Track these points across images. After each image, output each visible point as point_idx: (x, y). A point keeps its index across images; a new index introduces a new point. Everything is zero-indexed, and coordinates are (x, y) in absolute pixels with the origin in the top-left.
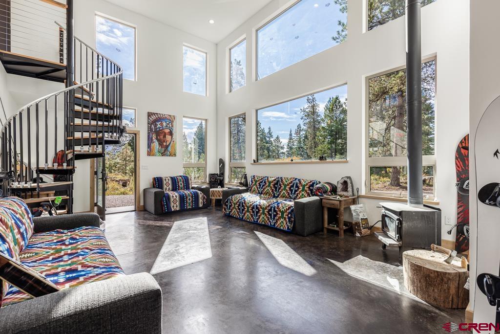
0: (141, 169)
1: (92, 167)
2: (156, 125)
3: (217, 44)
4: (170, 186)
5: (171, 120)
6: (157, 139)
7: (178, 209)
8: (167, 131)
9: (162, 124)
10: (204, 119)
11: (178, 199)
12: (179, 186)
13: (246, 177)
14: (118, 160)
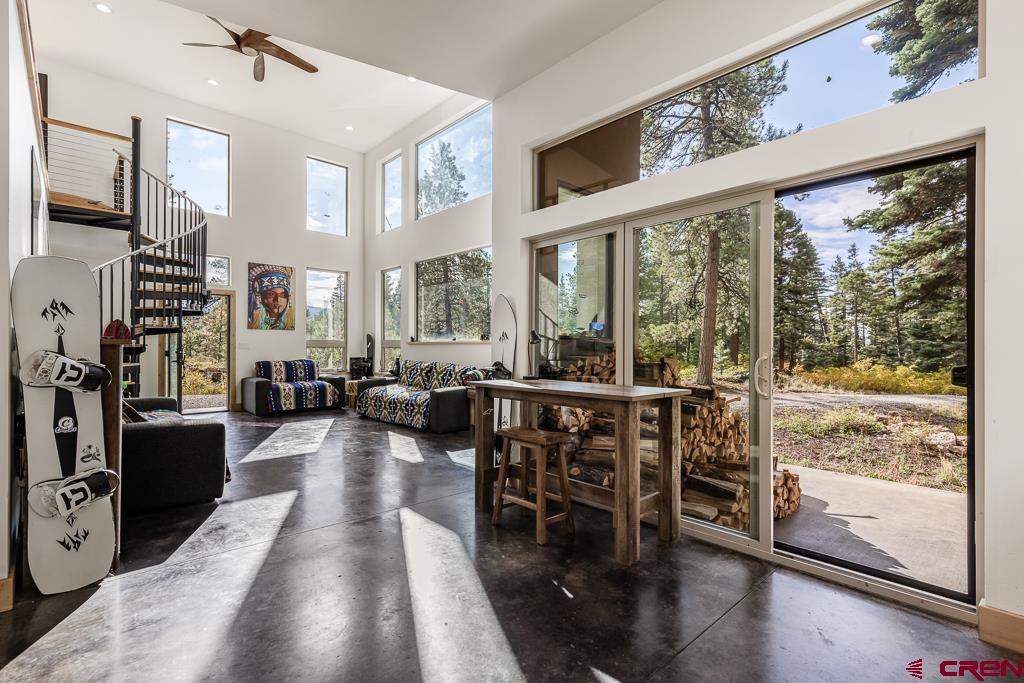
0: (237, 349)
1: (161, 345)
2: (262, 282)
3: (364, 154)
4: (283, 376)
5: (286, 274)
6: (263, 303)
7: (292, 407)
8: (280, 291)
9: (271, 281)
10: (342, 272)
11: (292, 393)
12: (297, 375)
13: (398, 363)
14: (204, 331)
